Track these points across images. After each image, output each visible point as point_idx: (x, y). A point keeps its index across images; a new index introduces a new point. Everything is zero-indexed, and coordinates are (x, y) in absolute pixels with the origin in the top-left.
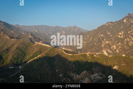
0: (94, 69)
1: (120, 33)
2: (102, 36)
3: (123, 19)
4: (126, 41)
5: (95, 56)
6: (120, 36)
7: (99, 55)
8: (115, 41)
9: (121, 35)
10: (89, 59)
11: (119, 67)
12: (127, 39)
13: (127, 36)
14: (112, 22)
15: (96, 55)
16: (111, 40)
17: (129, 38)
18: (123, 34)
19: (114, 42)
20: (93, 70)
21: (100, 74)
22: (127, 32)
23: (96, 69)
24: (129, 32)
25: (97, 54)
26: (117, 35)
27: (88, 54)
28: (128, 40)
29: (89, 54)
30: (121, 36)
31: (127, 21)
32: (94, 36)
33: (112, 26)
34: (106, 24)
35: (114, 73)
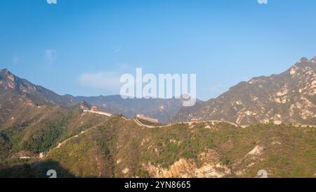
0: (203, 154)
1: (279, 94)
2: (237, 103)
3: (290, 70)
4: (294, 109)
5: (208, 127)
6: (278, 100)
7: (217, 125)
8: (266, 112)
9: (281, 98)
10: (192, 133)
11: (264, 149)
12: (296, 105)
13: (295, 98)
14: (263, 77)
15: (211, 125)
16: (259, 109)
17: (301, 101)
18: (285, 95)
19: (265, 114)
20: (201, 156)
21: (218, 166)
22: (297, 89)
23: (208, 155)
24: (300, 91)
25: (213, 124)
26: (273, 98)
27: (190, 123)
28: (299, 107)
29: (194, 124)
30: (281, 100)
31: (297, 71)
32: (221, 105)
33: (262, 84)
34: (250, 81)
35: (253, 164)
